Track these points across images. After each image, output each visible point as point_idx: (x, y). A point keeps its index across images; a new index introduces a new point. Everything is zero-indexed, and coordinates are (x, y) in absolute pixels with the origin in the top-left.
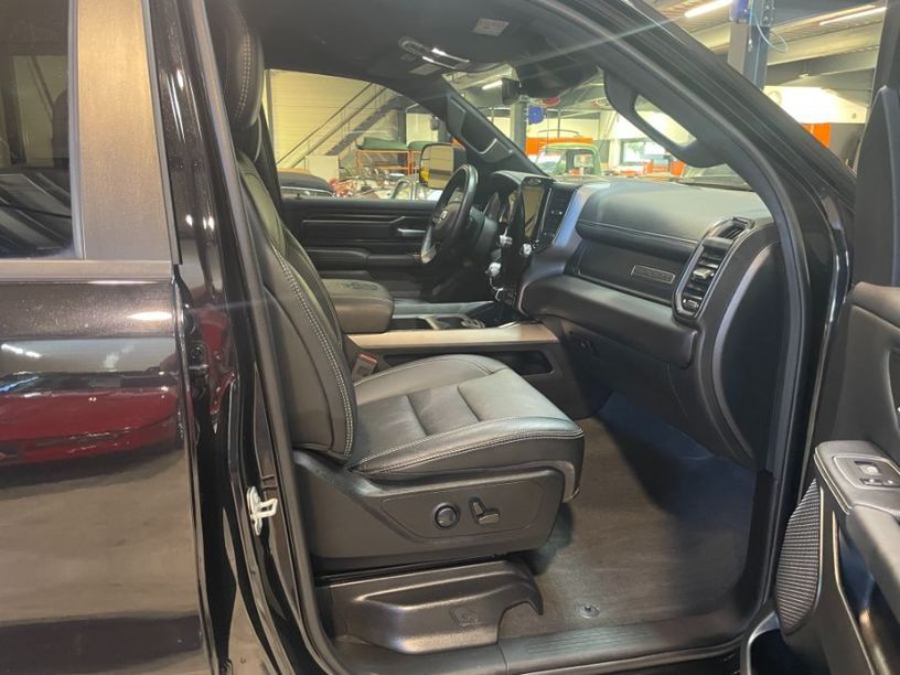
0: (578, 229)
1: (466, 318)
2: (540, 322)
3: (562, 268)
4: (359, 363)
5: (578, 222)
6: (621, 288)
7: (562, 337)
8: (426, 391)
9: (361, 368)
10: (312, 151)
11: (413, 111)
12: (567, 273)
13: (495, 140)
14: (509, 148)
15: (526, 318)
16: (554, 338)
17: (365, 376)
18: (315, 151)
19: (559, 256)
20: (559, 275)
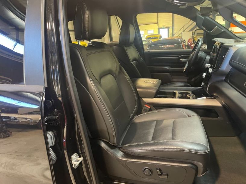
0: (230, 63)
1: (190, 93)
2: (215, 98)
3: (224, 78)
4: (144, 108)
5: (230, 61)
6: (241, 92)
7: (223, 105)
8: (162, 121)
9: (145, 109)
10: (185, 30)
11: (218, 15)
12: (225, 81)
13: (216, 27)
14: (222, 29)
15: (210, 96)
16: (220, 105)
17: (146, 112)
18: (185, 31)
19: (222, 74)
20: (221, 81)
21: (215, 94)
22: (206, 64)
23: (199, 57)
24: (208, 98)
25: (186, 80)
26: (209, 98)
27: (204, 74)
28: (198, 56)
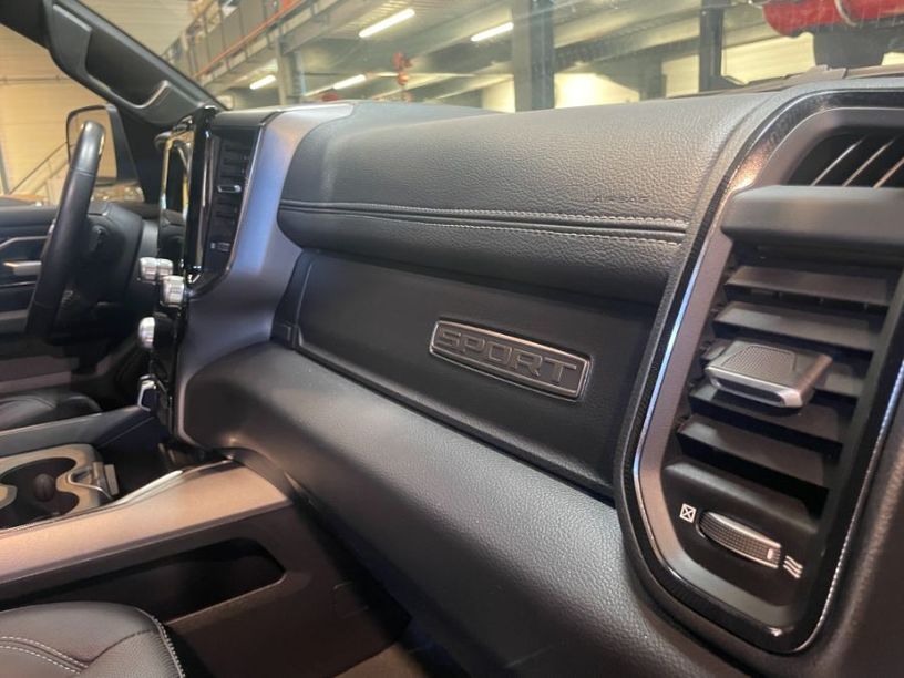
0: (284, 225)
2: (237, 464)
3: (266, 327)
5: (282, 207)
7: (293, 495)
12: (279, 340)
13: (166, 84)
14: (197, 99)
15: (206, 456)
16: (277, 498)
19: (250, 300)
20: (255, 347)
21: (232, 440)
22: (144, 261)
23: (98, 229)
24: (194, 477)
25: (65, 377)
26: (203, 473)
27: (148, 325)
28: (90, 224)
